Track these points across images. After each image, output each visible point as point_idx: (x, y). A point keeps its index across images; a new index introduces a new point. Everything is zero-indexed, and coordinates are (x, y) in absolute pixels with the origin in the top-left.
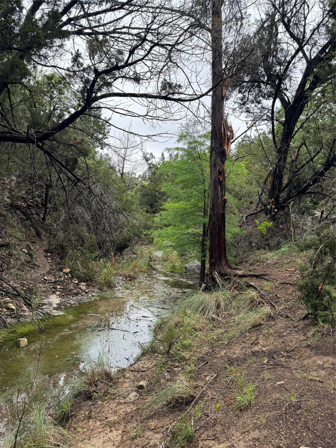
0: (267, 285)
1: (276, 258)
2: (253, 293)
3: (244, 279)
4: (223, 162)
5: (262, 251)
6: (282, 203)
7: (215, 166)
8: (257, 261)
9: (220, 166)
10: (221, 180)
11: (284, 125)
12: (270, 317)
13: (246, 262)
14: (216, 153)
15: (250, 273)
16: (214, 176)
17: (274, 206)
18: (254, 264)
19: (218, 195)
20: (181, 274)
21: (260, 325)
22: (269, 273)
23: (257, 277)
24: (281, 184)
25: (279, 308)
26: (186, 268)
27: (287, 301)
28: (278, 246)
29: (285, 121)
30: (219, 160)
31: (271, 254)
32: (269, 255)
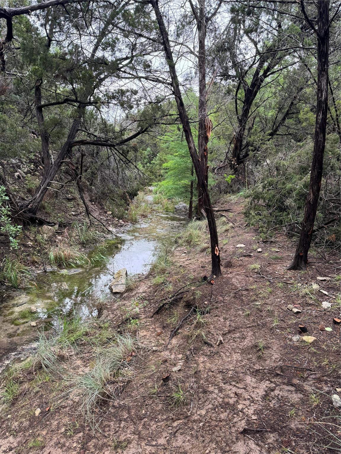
0: (231, 215)
1: (236, 199)
2: (224, 219)
3: (219, 213)
4: (206, 143)
5: (228, 195)
6: (242, 159)
7: (201, 146)
8: (226, 202)
9: (205, 146)
10: (205, 154)
11: (244, 103)
12: (232, 227)
13: (219, 202)
14: (202, 137)
15: (222, 209)
16: (201, 152)
17: (236, 163)
18: (224, 204)
19: (203, 164)
20: (173, 213)
21: (228, 230)
22: (232, 208)
23: (226, 211)
24: (241, 145)
25: (236, 224)
26: (175, 208)
27: (240, 221)
28: (238, 190)
29: (245, 100)
30: (204, 142)
31: (234, 196)
32: (233, 197)
